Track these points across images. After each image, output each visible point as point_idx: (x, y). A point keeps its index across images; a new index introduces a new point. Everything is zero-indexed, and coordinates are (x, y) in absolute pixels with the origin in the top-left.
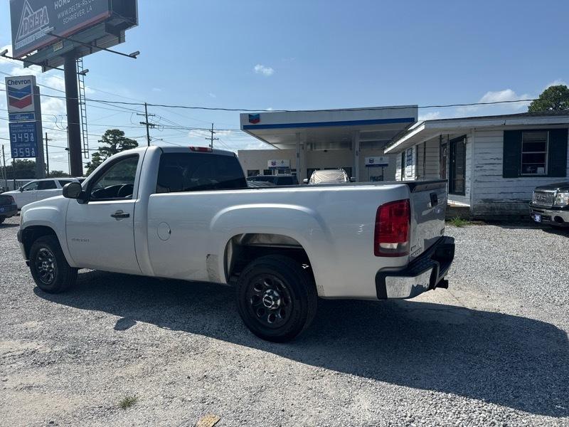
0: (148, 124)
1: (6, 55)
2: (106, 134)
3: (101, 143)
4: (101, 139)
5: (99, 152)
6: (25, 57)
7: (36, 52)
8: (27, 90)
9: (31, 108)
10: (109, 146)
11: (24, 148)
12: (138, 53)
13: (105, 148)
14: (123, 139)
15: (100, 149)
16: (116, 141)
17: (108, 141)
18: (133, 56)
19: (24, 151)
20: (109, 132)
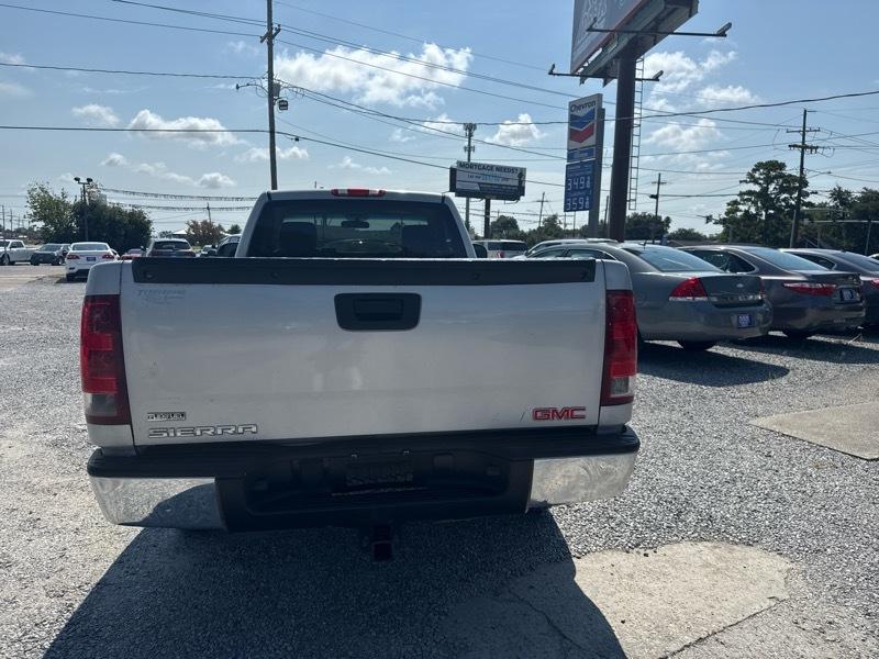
0: (804, 147)
1: (555, 71)
2: (754, 170)
3: (744, 184)
4: (744, 177)
5: (739, 199)
6: (582, 69)
7: (600, 50)
8: (590, 115)
9: (591, 141)
10: (757, 188)
11: (578, 197)
12: (729, 25)
13: (750, 193)
14: (781, 176)
15: (741, 194)
16: (769, 180)
17: (755, 181)
18: (722, 34)
19: (577, 201)
20: (759, 166)
